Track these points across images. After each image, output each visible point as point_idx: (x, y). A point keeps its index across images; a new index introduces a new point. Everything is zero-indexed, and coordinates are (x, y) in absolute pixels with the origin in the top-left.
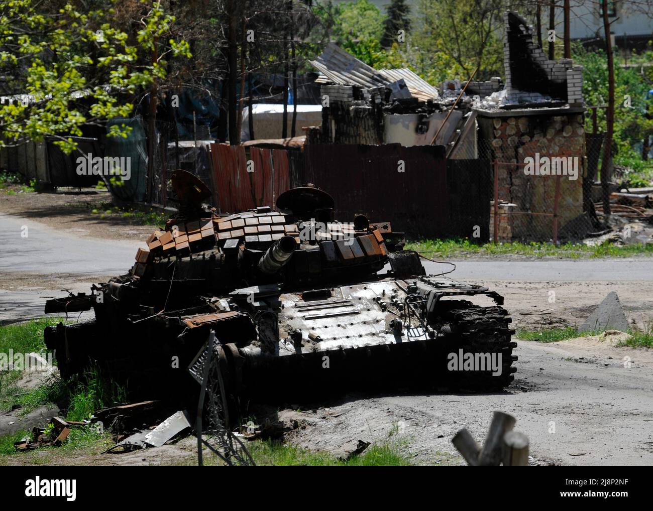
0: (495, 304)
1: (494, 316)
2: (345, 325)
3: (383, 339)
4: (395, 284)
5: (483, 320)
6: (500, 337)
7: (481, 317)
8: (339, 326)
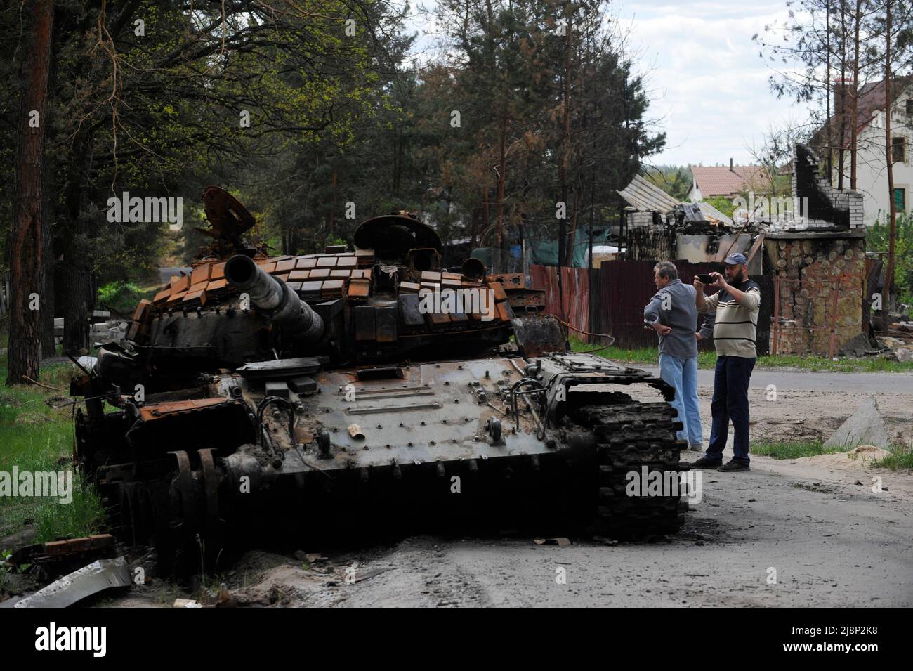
0: (661, 399)
1: (654, 418)
2: (412, 425)
3: (469, 450)
4: (508, 364)
5: (636, 423)
6: (660, 453)
7: (632, 418)
8: (401, 425)
